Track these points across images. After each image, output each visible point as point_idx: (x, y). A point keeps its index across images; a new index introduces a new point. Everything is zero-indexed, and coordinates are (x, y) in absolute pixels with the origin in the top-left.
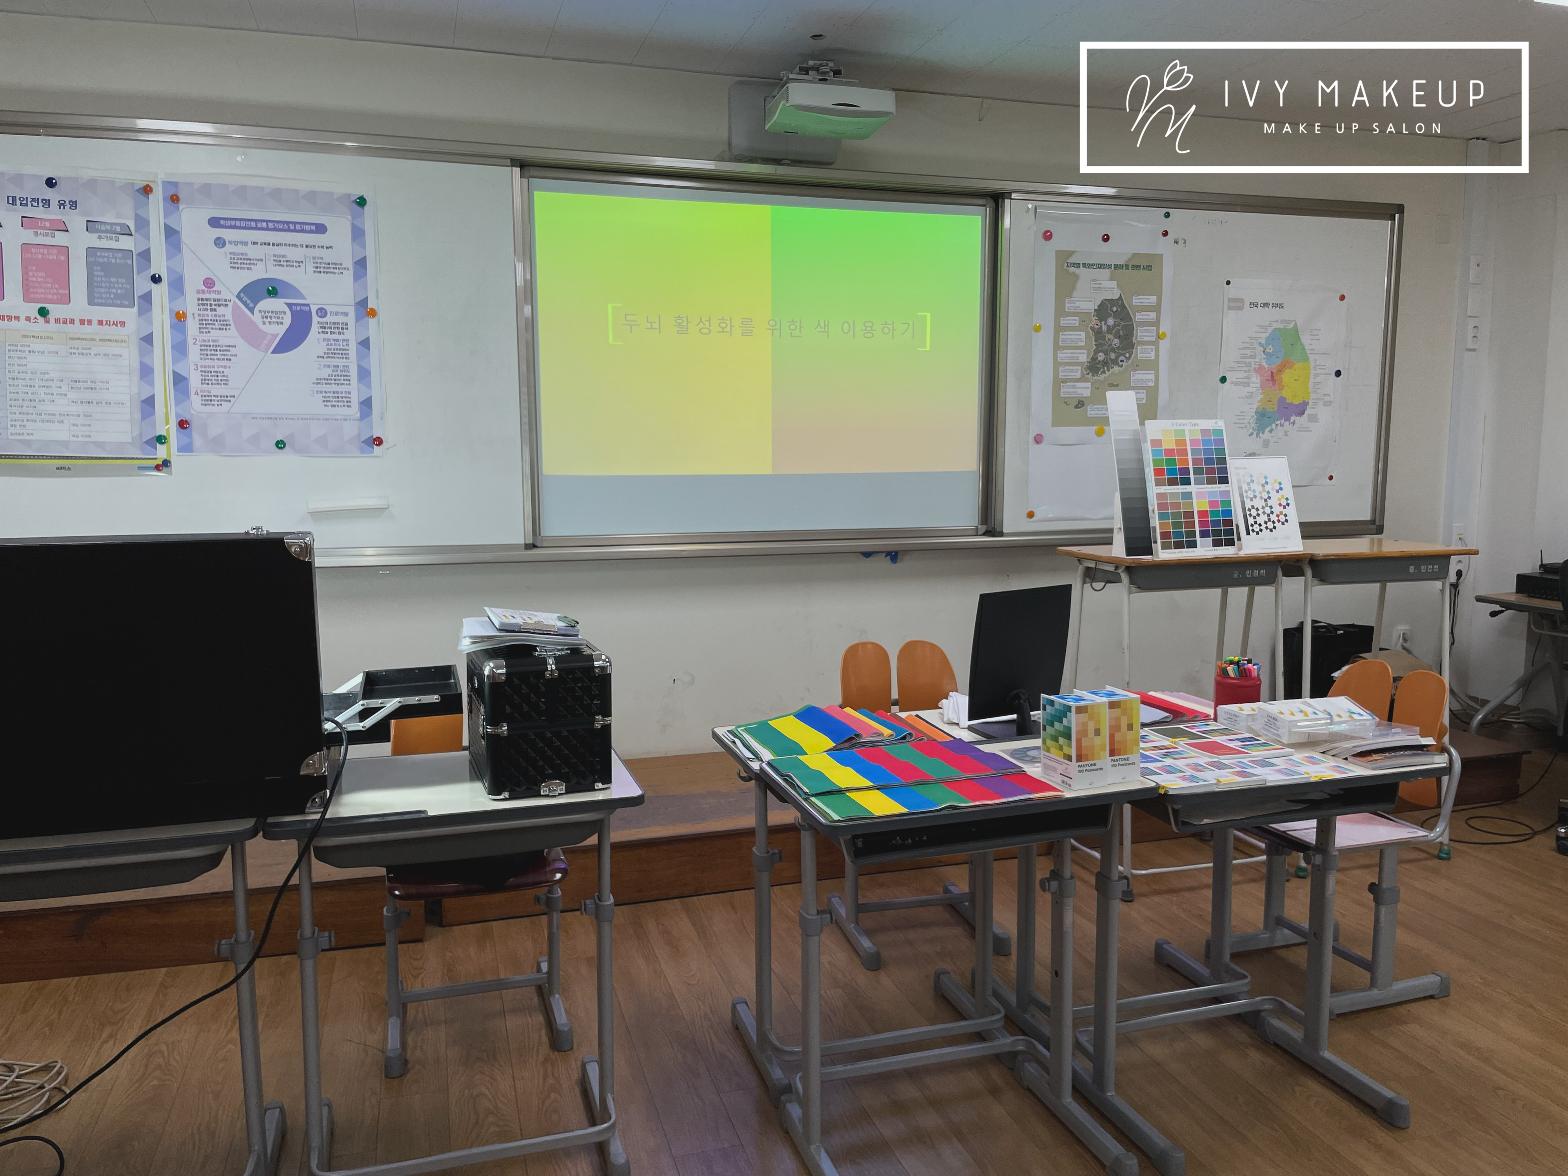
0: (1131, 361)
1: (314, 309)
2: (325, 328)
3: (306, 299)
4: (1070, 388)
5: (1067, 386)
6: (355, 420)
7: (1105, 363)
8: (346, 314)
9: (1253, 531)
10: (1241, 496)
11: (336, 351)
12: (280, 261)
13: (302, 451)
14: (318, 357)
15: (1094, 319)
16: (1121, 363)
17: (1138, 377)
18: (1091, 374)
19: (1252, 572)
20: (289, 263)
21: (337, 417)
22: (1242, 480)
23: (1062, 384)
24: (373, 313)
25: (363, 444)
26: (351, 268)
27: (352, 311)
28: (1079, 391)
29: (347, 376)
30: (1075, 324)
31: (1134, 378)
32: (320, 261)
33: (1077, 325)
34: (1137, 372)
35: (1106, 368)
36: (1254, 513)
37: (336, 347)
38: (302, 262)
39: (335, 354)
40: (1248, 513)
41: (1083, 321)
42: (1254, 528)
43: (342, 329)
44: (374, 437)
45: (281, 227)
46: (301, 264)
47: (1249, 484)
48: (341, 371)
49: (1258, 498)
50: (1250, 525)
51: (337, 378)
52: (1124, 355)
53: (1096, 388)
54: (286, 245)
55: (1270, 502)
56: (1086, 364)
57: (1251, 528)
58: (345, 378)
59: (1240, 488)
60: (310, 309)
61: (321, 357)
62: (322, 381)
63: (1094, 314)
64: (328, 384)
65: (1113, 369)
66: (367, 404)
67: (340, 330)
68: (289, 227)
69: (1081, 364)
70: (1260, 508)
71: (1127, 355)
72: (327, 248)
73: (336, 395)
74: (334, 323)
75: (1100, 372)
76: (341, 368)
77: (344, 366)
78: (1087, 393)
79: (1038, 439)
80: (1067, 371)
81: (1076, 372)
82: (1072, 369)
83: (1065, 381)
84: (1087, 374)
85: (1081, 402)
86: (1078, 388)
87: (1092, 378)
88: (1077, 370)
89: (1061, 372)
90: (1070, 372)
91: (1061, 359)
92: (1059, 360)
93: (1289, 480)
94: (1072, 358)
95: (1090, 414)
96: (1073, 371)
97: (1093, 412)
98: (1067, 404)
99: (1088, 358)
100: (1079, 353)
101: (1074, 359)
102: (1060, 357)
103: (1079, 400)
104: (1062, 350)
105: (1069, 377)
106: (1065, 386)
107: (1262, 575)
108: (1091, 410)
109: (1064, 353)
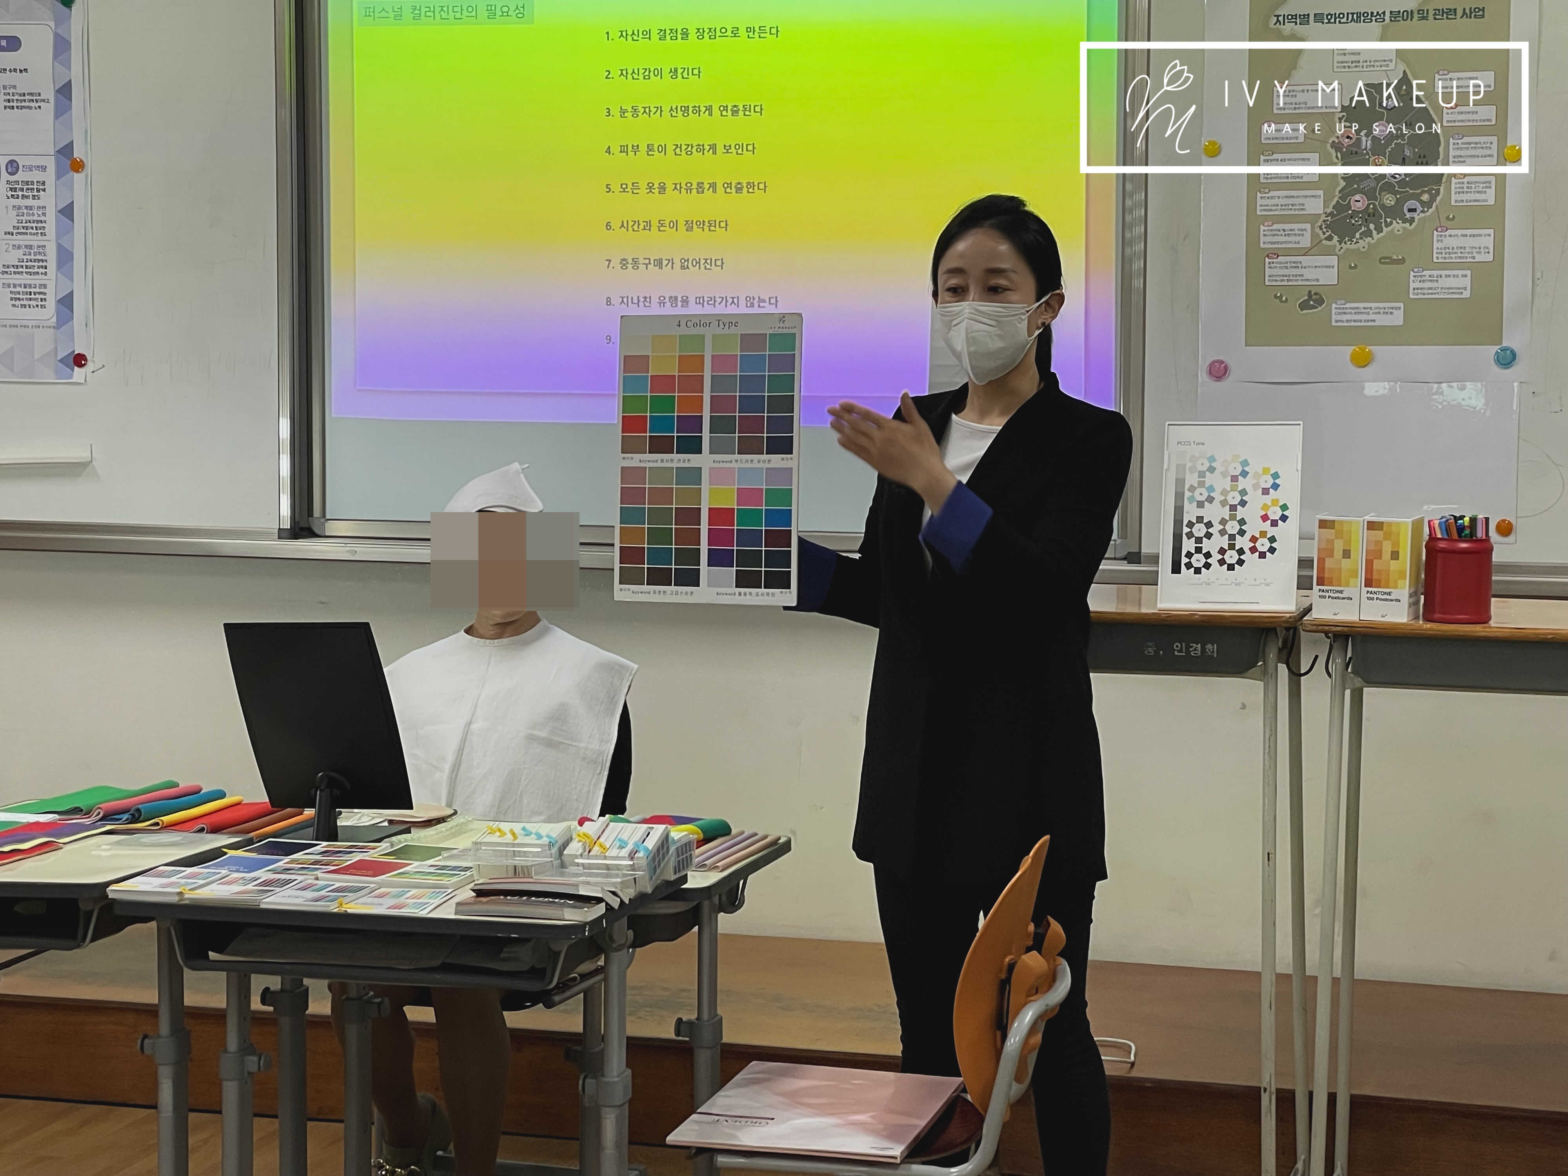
0: (1431, 210)
2: (17, 191)
4: (1287, 268)
5: (1280, 263)
6: (50, 327)
7: (1370, 215)
8: (43, 168)
9: (1189, 566)
10: (1179, 496)
11: (29, 225)
14: (8, 234)
16: (1408, 215)
17: (1448, 242)
18: (1336, 238)
19: (1188, 647)
21: (27, 323)
22: (1189, 465)
23: (1267, 260)
24: (78, 166)
25: (59, 363)
26: (52, 100)
27: (51, 163)
28: (1309, 274)
29: (42, 261)
31: (1440, 245)
32: (11, 91)
34: (1449, 232)
35: (1372, 226)
36: (1199, 530)
37: (28, 218)
39: (27, 228)
40: (1186, 530)
42: (1193, 560)
43: (38, 190)
44: (76, 353)
47: (1202, 474)
48: (35, 254)
49: (1216, 502)
50: (1184, 553)
51: (29, 263)
52: (1417, 197)
53: (1350, 267)
55: (1240, 513)
56: (1323, 218)
57: (1184, 560)
58: (41, 264)
59: (1180, 482)
62: (10, 269)
64: (18, 273)
65: (1390, 228)
66: (66, 302)
67: (35, 193)
69: (1312, 219)
70: (1215, 523)
71: (1425, 197)
72: (21, 71)
73: (28, 290)
74: (27, 183)
75: (1357, 235)
76: (36, 250)
77: (39, 246)
78: (1329, 277)
79: (1218, 371)
80: (1278, 233)
81: (1299, 235)
82: (1291, 230)
83: (1275, 254)
84: (1326, 239)
85: (1314, 297)
86: (1305, 267)
87: (1338, 247)
88: (1302, 230)
89: (1265, 235)
90: (1285, 235)
91: (1265, 210)
92: (1259, 213)
93: (1297, 470)
94: (1291, 207)
95: (1337, 321)
96: (1292, 232)
97: (1344, 317)
98: (1281, 301)
99: (1328, 208)
100: (1306, 197)
101: (1295, 210)
102: (1261, 206)
103: (1310, 292)
104: (1267, 191)
105: (1284, 246)
106: (1275, 265)
107: (1210, 653)
108: (1340, 313)
109: (1272, 198)
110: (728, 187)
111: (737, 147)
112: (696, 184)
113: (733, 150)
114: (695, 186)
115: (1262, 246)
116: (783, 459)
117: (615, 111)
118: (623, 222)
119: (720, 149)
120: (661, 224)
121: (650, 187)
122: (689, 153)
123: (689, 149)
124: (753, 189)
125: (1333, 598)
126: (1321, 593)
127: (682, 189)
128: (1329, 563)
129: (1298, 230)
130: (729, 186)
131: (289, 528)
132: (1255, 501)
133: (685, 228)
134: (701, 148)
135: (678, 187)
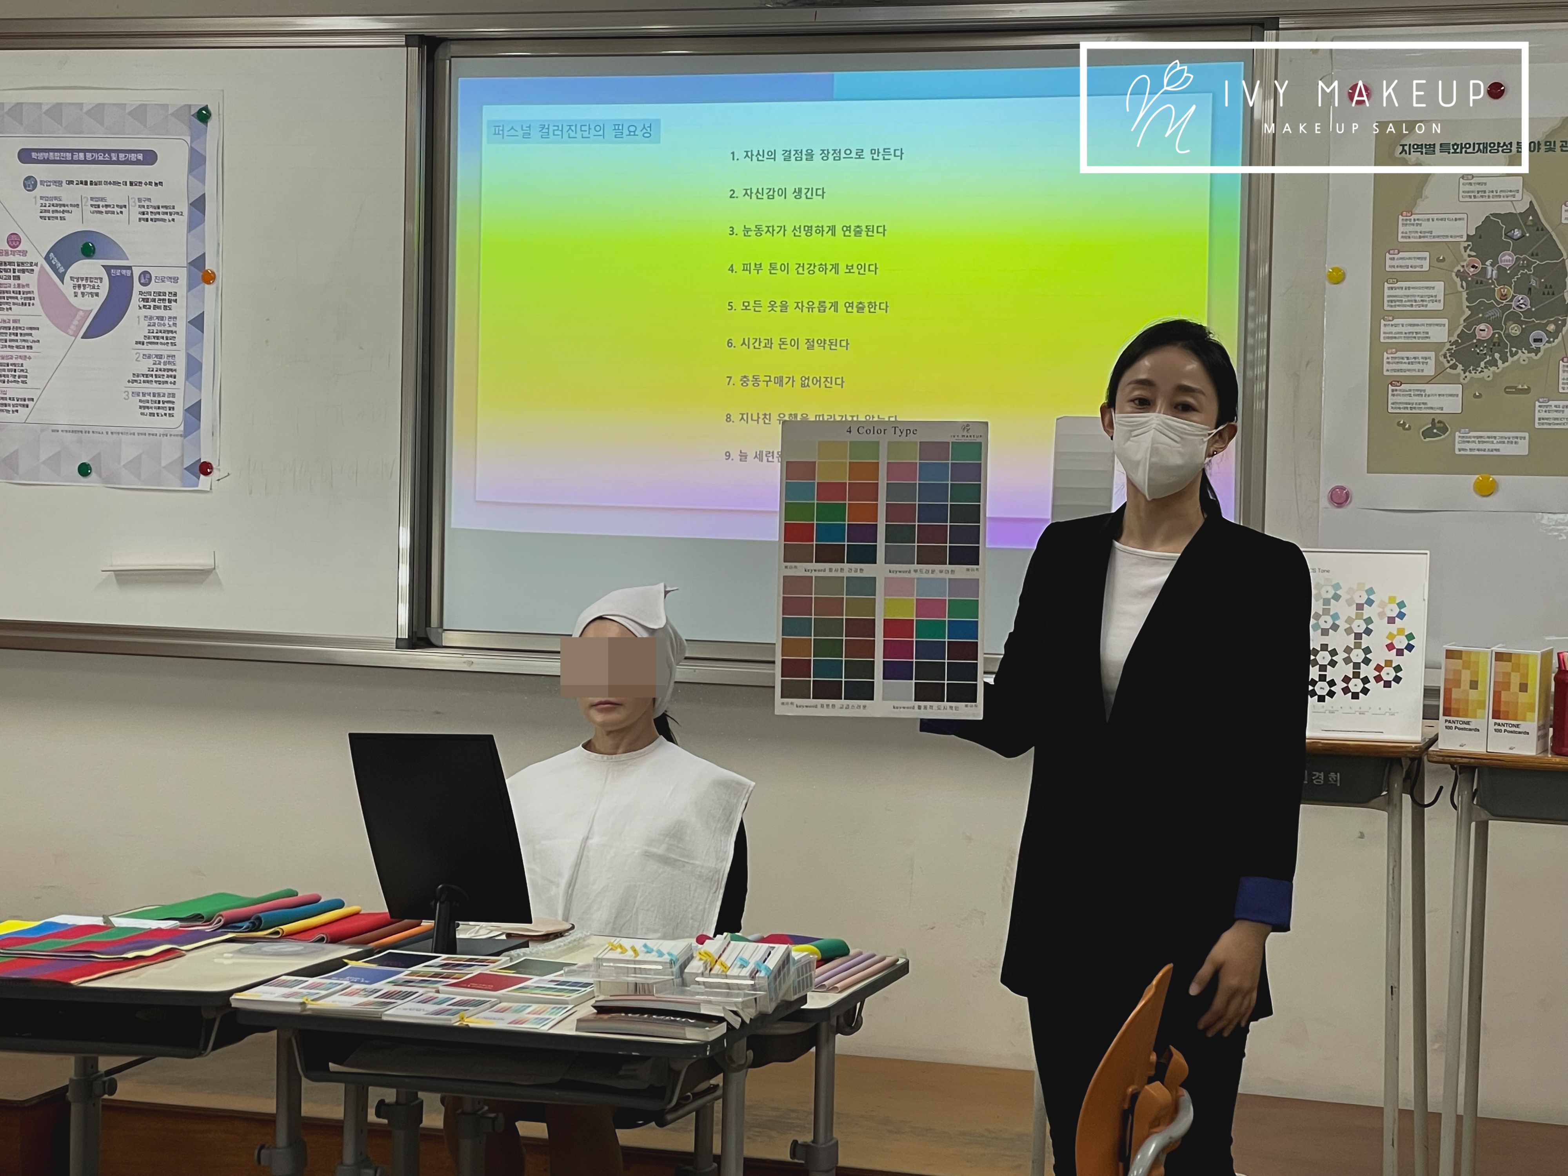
0: (1557, 341)
1: (137, 272)
2: (147, 300)
3: (128, 259)
4: (1410, 396)
5: (1404, 391)
6: (177, 435)
7: (1495, 345)
8: (175, 280)
11: (160, 335)
12: (99, 206)
13: (110, 480)
14: (137, 343)
15: (1465, 255)
16: (1534, 345)
18: (1460, 367)
20: (109, 209)
21: (155, 431)
23: (1390, 387)
24: (209, 278)
25: (185, 471)
26: (186, 213)
27: (183, 275)
28: (1433, 402)
29: (172, 370)
30: (1422, 266)
31: (1566, 375)
32: (146, 204)
33: (1426, 268)
35: (1497, 356)
36: (1324, 657)
37: (159, 328)
38: (125, 206)
39: (158, 338)
41: (1438, 260)
42: (1317, 688)
43: (170, 301)
44: (202, 461)
45: (101, 158)
46: (123, 210)
47: (1327, 602)
48: (165, 363)
49: (1341, 630)
51: (159, 373)
52: (1542, 328)
53: (1475, 396)
54: (106, 183)
55: (1366, 641)
56: (1448, 346)
58: (170, 373)
60: (132, 274)
61: (140, 343)
62: (139, 378)
63: (1466, 244)
64: (148, 382)
65: (1515, 358)
66: (194, 411)
67: (167, 304)
68: (111, 158)
69: (1436, 347)
70: (1340, 651)
71: (1550, 329)
72: (156, 184)
73: (157, 399)
74: (159, 294)
75: (1482, 364)
76: (165, 360)
77: (169, 356)
78: (1453, 406)
79: (1340, 497)
80: (1401, 360)
81: (1423, 363)
82: (1415, 358)
83: (1398, 382)
84: (1451, 367)
85: (1438, 425)
86: (1429, 396)
87: (1463, 376)
88: (1426, 358)
89: (1388, 363)
90: (1409, 363)
91: (1388, 338)
92: (1382, 340)
93: (1424, 600)
94: (1414, 335)
95: (1460, 450)
96: (1417, 360)
97: (1468, 446)
98: (1404, 429)
99: (1452, 336)
100: (1430, 325)
101: (1419, 338)
102: (1384, 333)
103: (1433, 420)
104: (1391, 318)
105: (1407, 373)
106: (1398, 392)
107: (1333, 782)
108: (1464, 442)
109: (1396, 325)
110: (849, 306)
111: (860, 267)
112: (818, 303)
113: (855, 270)
114: (816, 305)
115: (1385, 373)
116: (968, 570)
117: (739, 230)
118: (744, 339)
119: (842, 269)
120: (782, 342)
121: (772, 305)
122: (811, 272)
123: (812, 268)
124: (875, 309)
125: (1460, 729)
126: (1448, 724)
127: (804, 308)
128: (1455, 694)
129: (1422, 358)
130: (851, 305)
131: (407, 637)
132: (1381, 629)
133: (806, 346)
134: (823, 268)
135: (800, 305)
